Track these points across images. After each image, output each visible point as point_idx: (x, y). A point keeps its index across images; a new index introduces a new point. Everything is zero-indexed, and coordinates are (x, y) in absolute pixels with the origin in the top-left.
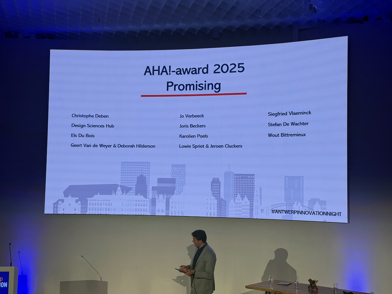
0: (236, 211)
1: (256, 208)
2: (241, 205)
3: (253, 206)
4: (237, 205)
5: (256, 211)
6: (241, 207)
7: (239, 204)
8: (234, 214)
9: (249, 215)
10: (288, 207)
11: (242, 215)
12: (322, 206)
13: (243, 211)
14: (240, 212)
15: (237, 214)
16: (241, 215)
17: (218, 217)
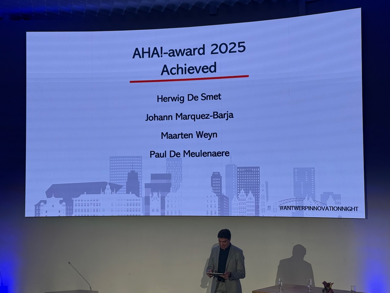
0: (240, 209)
1: (262, 204)
2: (246, 202)
3: (259, 203)
4: (242, 201)
5: (262, 208)
6: (245, 204)
7: (242, 200)
8: (238, 212)
9: (254, 212)
10: (298, 203)
11: (247, 212)
12: (336, 201)
13: (248, 208)
14: (244, 210)
15: (241, 212)
16: (245, 213)
17: (220, 215)
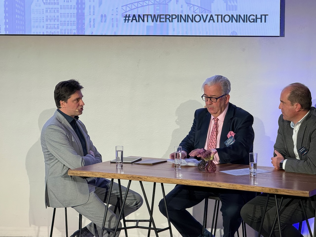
0: (47, 20)
1: (90, 12)
2: (59, 7)
3: (84, 9)
4: (51, 6)
5: (90, 19)
6: (58, 11)
7: (52, 4)
8: (43, 27)
9: (75, 27)
10: (158, 8)
11: (60, 27)
12: (229, 3)
13: (63, 19)
14: (56, 23)
15: (49, 26)
16: (58, 28)
17: (8, 33)
